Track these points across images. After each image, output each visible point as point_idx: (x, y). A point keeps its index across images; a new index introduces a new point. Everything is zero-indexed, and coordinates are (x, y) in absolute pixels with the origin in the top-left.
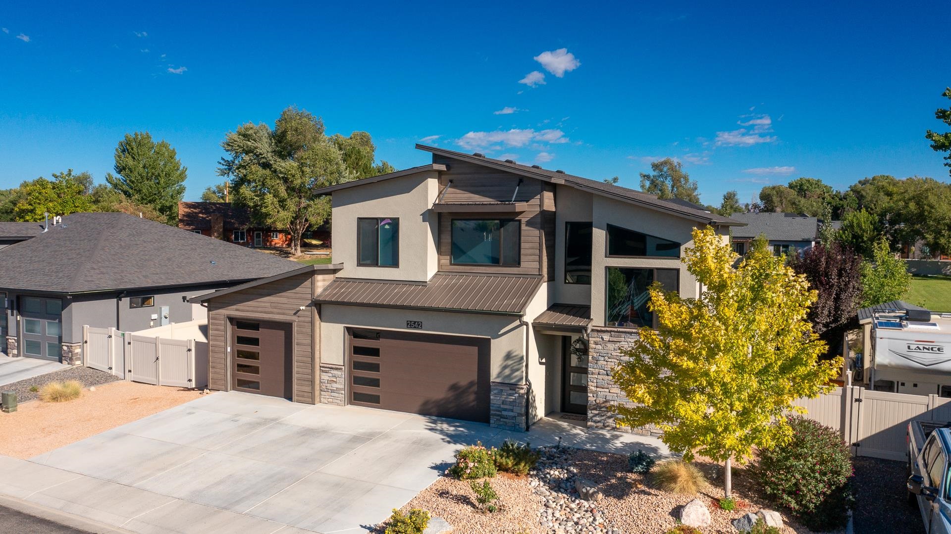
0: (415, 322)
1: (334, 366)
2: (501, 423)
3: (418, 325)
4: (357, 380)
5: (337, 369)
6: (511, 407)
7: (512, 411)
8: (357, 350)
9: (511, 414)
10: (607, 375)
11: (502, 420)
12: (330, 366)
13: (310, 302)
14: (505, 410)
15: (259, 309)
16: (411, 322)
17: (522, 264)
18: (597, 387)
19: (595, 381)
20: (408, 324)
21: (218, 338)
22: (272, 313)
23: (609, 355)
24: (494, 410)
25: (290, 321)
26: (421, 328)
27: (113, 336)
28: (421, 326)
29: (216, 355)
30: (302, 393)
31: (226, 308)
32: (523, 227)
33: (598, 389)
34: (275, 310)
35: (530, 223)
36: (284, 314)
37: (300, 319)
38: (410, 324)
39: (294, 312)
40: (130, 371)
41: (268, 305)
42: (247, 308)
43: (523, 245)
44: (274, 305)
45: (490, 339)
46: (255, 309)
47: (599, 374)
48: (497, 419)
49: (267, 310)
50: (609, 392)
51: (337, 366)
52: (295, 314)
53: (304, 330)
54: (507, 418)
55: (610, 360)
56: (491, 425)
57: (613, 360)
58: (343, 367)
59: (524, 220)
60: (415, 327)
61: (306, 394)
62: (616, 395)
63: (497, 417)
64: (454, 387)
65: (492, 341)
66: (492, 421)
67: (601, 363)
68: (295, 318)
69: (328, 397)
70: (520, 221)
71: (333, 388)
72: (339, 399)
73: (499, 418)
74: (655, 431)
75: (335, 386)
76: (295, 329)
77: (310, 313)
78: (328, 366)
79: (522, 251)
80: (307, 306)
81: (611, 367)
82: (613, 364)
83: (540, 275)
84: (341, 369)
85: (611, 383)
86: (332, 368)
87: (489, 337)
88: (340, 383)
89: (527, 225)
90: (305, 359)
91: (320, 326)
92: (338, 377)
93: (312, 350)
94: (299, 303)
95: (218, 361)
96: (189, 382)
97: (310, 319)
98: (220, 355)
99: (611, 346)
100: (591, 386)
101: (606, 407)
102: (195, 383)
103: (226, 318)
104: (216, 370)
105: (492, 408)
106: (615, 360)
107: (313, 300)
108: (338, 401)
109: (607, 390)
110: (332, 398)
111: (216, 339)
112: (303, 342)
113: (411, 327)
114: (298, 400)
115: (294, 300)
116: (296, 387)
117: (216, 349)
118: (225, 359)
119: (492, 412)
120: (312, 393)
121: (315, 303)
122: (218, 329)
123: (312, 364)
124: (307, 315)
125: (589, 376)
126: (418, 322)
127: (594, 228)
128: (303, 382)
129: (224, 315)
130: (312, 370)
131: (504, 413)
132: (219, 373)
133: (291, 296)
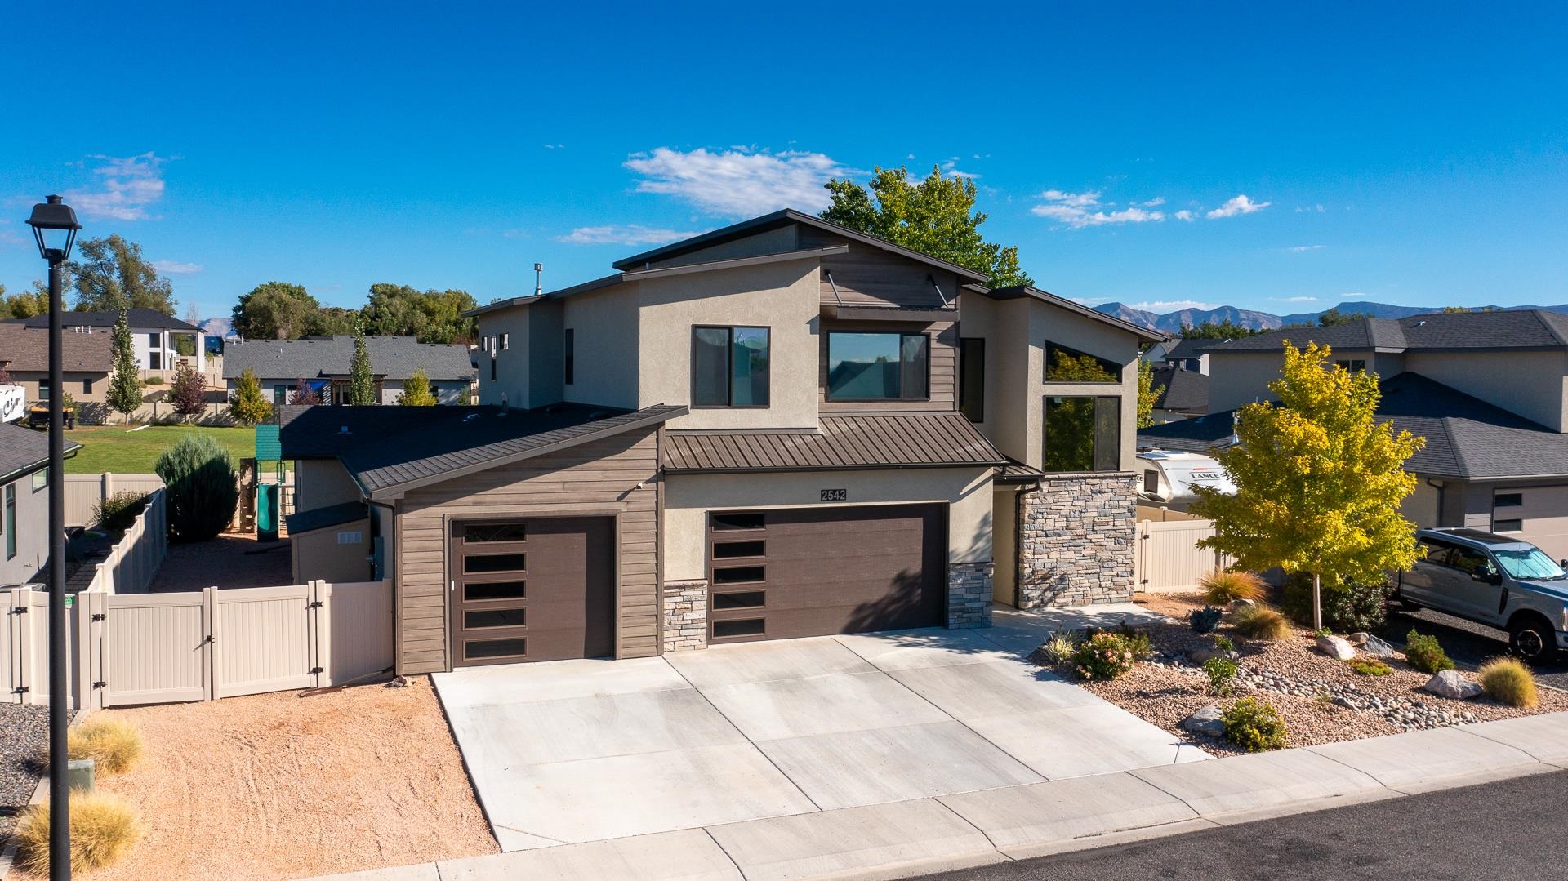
0: (835, 491)
1: (690, 583)
2: (964, 620)
3: (840, 495)
4: (720, 601)
5: (693, 587)
6: (977, 596)
7: (978, 600)
8: (720, 550)
9: (977, 604)
10: (1047, 536)
11: (965, 615)
12: (681, 583)
13: (654, 473)
14: (970, 601)
15: (536, 497)
16: (828, 491)
17: (932, 396)
18: (1034, 554)
19: (1032, 547)
20: (822, 496)
21: (423, 566)
22: (566, 502)
23: (1049, 510)
24: (955, 604)
25: (610, 514)
26: (845, 500)
28: (845, 496)
29: (417, 602)
30: (636, 641)
31: (446, 504)
32: (934, 344)
33: (1036, 557)
34: (574, 496)
35: (942, 339)
36: (594, 501)
37: (632, 506)
38: (825, 495)
39: (619, 494)
40: (99, 685)
41: (559, 486)
42: (505, 498)
43: (933, 370)
44: (572, 485)
45: (948, 504)
46: (522, 498)
47: (1037, 536)
48: (959, 617)
49: (553, 497)
50: (1048, 558)
51: (694, 582)
52: (620, 498)
53: (640, 526)
54: (971, 612)
55: (1050, 516)
56: (950, 626)
57: (1053, 516)
58: (706, 582)
59: (934, 335)
60: (835, 499)
61: (643, 640)
62: (1055, 560)
63: (957, 614)
64: (901, 578)
65: (951, 505)
66: (951, 621)
67: (1040, 521)
68: (621, 506)
69: (674, 639)
70: (928, 336)
71: (685, 622)
72: (697, 637)
73: (960, 614)
74: (1097, 597)
75: (689, 616)
76: (621, 527)
77: (654, 493)
78: (677, 584)
79: (932, 379)
80: (647, 482)
81: (1050, 526)
82: (1053, 521)
83: (955, 411)
84: (703, 585)
85: (1050, 546)
86: (684, 587)
87: (947, 501)
88: (701, 611)
89: (938, 341)
90: (642, 577)
91: (671, 515)
92: (696, 600)
93: (657, 560)
94: (630, 477)
95: (425, 613)
96: (312, 675)
97: (654, 504)
98: (431, 601)
99: (1050, 498)
100: (1027, 554)
101: (1044, 578)
102: (332, 677)
103: (449, 521)
104: (418, 633)
105: (951, 602)
106: (1055, 516)
107: (659, 470)
108: (693, 643)
109: (1046, 556)
110: (682, 638)
111: (422, 570)
112: (639, 547)
113: (828, 500)
114: (624, 655)
115: (620, 474)
116: (622, 632)
117: (421, 589)
118: (444, 607)
119: (950, 608)
120: (657, 636)
121: (664, 474)
122: (425, 548)
123: (657, 585)
124: (646, 498)
125: (1025, 541)
126: (840, 490)
127: (1030, 346)
128: (638, 620)
129: (443, 518)
130: (657, 595)
131: (968, 605)
132: (426, 639)
133: (612, 467)
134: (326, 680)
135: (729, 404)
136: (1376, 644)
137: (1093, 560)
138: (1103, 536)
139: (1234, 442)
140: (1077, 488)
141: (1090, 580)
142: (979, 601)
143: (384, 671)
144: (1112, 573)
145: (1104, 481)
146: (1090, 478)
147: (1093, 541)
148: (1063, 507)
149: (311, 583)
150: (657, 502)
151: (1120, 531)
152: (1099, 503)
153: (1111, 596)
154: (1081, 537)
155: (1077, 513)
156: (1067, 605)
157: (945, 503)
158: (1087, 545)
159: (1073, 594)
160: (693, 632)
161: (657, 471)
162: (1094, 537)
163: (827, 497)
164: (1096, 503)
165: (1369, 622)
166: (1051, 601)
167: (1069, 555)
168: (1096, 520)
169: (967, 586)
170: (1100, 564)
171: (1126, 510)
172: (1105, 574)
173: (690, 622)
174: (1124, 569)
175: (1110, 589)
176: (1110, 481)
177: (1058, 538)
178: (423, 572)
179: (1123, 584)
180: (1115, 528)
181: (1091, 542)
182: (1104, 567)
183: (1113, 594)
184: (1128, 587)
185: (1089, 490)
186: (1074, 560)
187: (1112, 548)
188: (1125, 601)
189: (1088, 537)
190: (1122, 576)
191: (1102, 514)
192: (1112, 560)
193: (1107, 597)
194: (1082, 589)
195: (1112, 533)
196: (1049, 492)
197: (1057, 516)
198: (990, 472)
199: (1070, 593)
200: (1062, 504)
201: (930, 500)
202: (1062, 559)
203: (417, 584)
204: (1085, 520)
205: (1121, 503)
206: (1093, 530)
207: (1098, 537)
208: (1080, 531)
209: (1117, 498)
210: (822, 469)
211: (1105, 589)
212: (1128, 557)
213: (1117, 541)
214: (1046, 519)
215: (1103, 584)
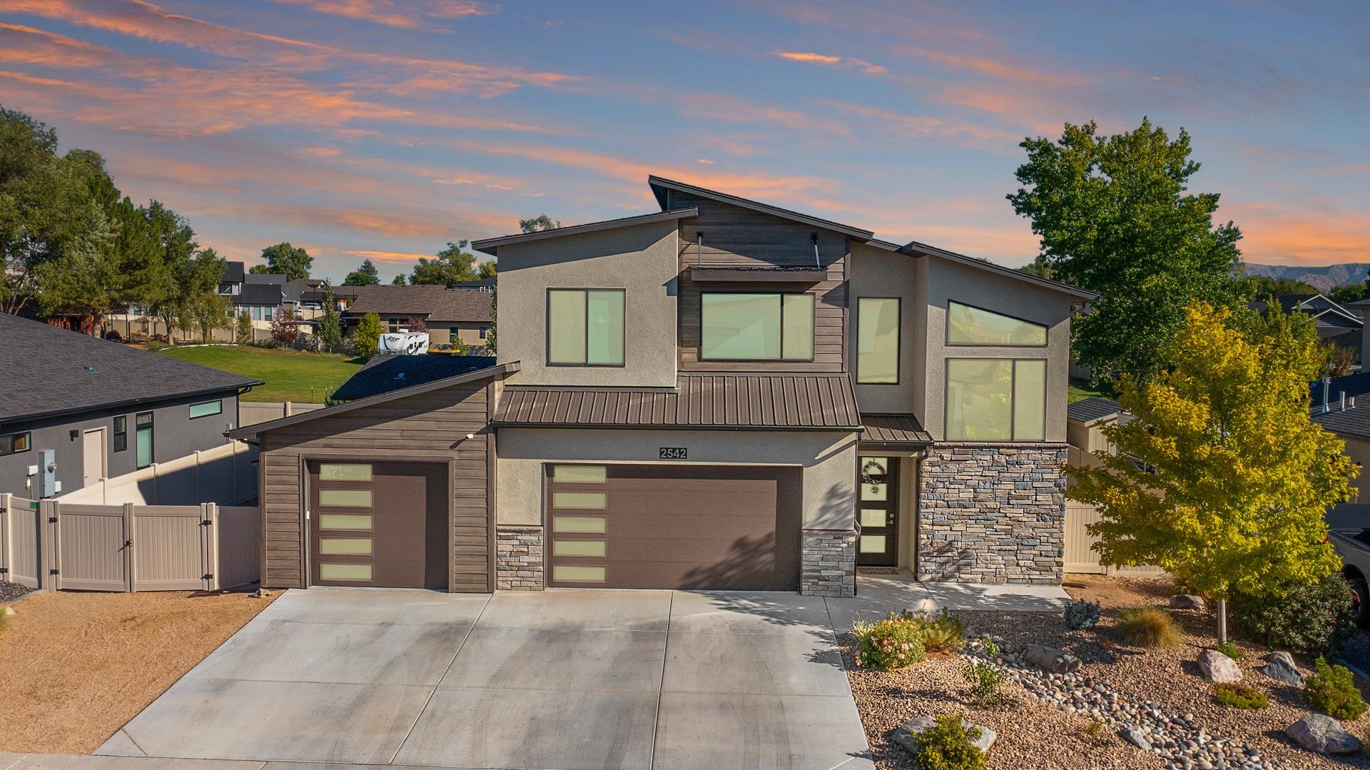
0: (674, 450)
1: (525, 528)
2: (819, 588)
3: (682, 453)
5: (529, 532)
6: (835, 564)
7: (837, 568)
9: (835, 573)
10: (949, 507)
11: (820, 583)
12: (517, 528)
13: (484, 426)
14: (827, 569)
15: (377, 443)
16: (667, 449)
17: (816, 357)
18: (933, 525)
19: (931, 517)
20: (661, 453)
21: (283, 497)
22: (405, 448)
23: (951, 480)
24: (808, 571)
25: (444, 460)
26: (686, 458)
27: (9, 510)
28: (686, 455)
29: (277, 527)
30: (468, 577)
31: (299, 445)
32: (819, 304)
33: (935, 528)
34: (412, 443)
35: (827, 299)
36: (429, 448)
37: (463, 455)
38: (664, 453)
39: (451, 443)
40: (55, 572)
41: (398, 434)
42: (350, 442)
43: (817, 331)
44: (408, 434)
46: (366, 443)
47: (936, 506)
48: (813, 584)
49: (392, 443)
50: (951, 530)
51: (529, 528)
52: (452, 447)
53: (472, 472)
54: (829, 580)
55: (953, 486)
56: (803, 593)
57: (956, 486)
58: (542, 528)
59: (819, 295)
60: (674, 457)
61: (475, 578)
62: (960, 533)
63: (812, 580)
64: (740, 544)
65: (804, 469)
66: (804, 587)
67: (941, 490)
68: (454, 454)
69: (511, 579)
70: (812, 296)
71: (521, 564)
72: (533, 579)
73: (816, 580)
74: (1013, 576)
75: (525, 560)
76: (453, 472)
77: (484, 444)
78: (512, 528)
79: (818, 340)
80: (478, 433)
81: (953, 496)
82: (957, 491)
83: (843, 372)
84: (538, 531)
85: (954, 517)
86: (521, 532)
87: (801, 465)
88: (536, 555)
89: (823, 301)
90: (473, 520)
91: (503, 466)
92: (532, 545)
93: (487, 505)
94: (462, 428)
95: (284, 536)
96: (204, 580)
97: (484, 454)
98: (289, 527)
99: (953, 467)
100: (926, 525)
101: (941, 552)
102: (220, 583)
103: (303, 460)
104: (278, 553)
105: (804, 568)
106: (959, 486)
107: (489, 423)
108: (530, 584)
109: (949, 528)
110: (519, 579)
111: (281, 500)
112: (472, 492)
113: (668, 458)
114: (456, 589)
115: (453, 425)
116: (454, 569)
117: (280, 516)
118: (299, 533)
119: (804, 574)
120: (487, 574)
121: (495, 428)
122: (284, 481)
123: (487, 528)
124: (477, 448)
125: (922, 510)
126: (680, 449)
127: (928, 306)
128: (470, 559)
129: (299, 457)
130: (487, 537)
131: (824, 573)
132: (285, 559)
133: (445, 418)
134: (214, 585)
135: (586, 362)
136: (1281, 668)
137: (1009, 536)
138: (1021, 511)
139: (1324, 411)
140: (988, 458)
141: (1005, 558)
142: (838, 570)
143: (253, 583)
144: (1033, 552)
145: (1023, 452)
146: (1003, 447)
147: (1008, 515)
148: (970, 478)
149: (204, 504)
150: (487, 452)
151: (1044, 507)
152: (1017, 475)
153: (1031, 577)
154: (992, 510)
155: (988, 484)
156: (975, 582)
157: (799, 467)
158: (1000, 520)
159: (982, 570)
160: (529, 574)
161: (487, 423)
162: (1010, 512)
163: (666, 455)
164: (1013, 475)
166: (952, 576)
167: (979, 529)
168: (1013, 493)
169: (824, 553)
170: (1017, 540)
171: (1052, 485)
172: (1024, 552)
173: (526, 564)
174: (1050, 548)
175: (1030, 568)
176: (1031, 452)
177: (963, 510)
178: (282, 501)
179: (1047, 564)
180: (1037, 503)
181: (1006, 516)
182: (1022, 544)
183: (1035, 575)
184: (1055, 569)
185: (1004, 461)
186: (984, 535)
187: (1033, 524)
188: (1051, 584)
189: (1001, 511)
190: (1047, 556)
191: (1020, 487)
192: (1033, 538)
193: (1027, 577)
194: (994, 566)
195: (1034, 509)
196: (951, 460)
197: (963, 487)
198: (853, 436)
199: (980, 570)
200: (969, 473)
201: (781, 463)
202: (965, 532)
203: (278, 512)
204: (999, 493)
205: (1045, 476)
206: (1009, 504)
207: (1018, 513)
208: (991, 504)
209: (1040, 471)
210: (664, 427)
211: (1024, 569)
212: (1054, 535)
213: (1040, 517)
214: (948, 488)
215: (1021, 563)
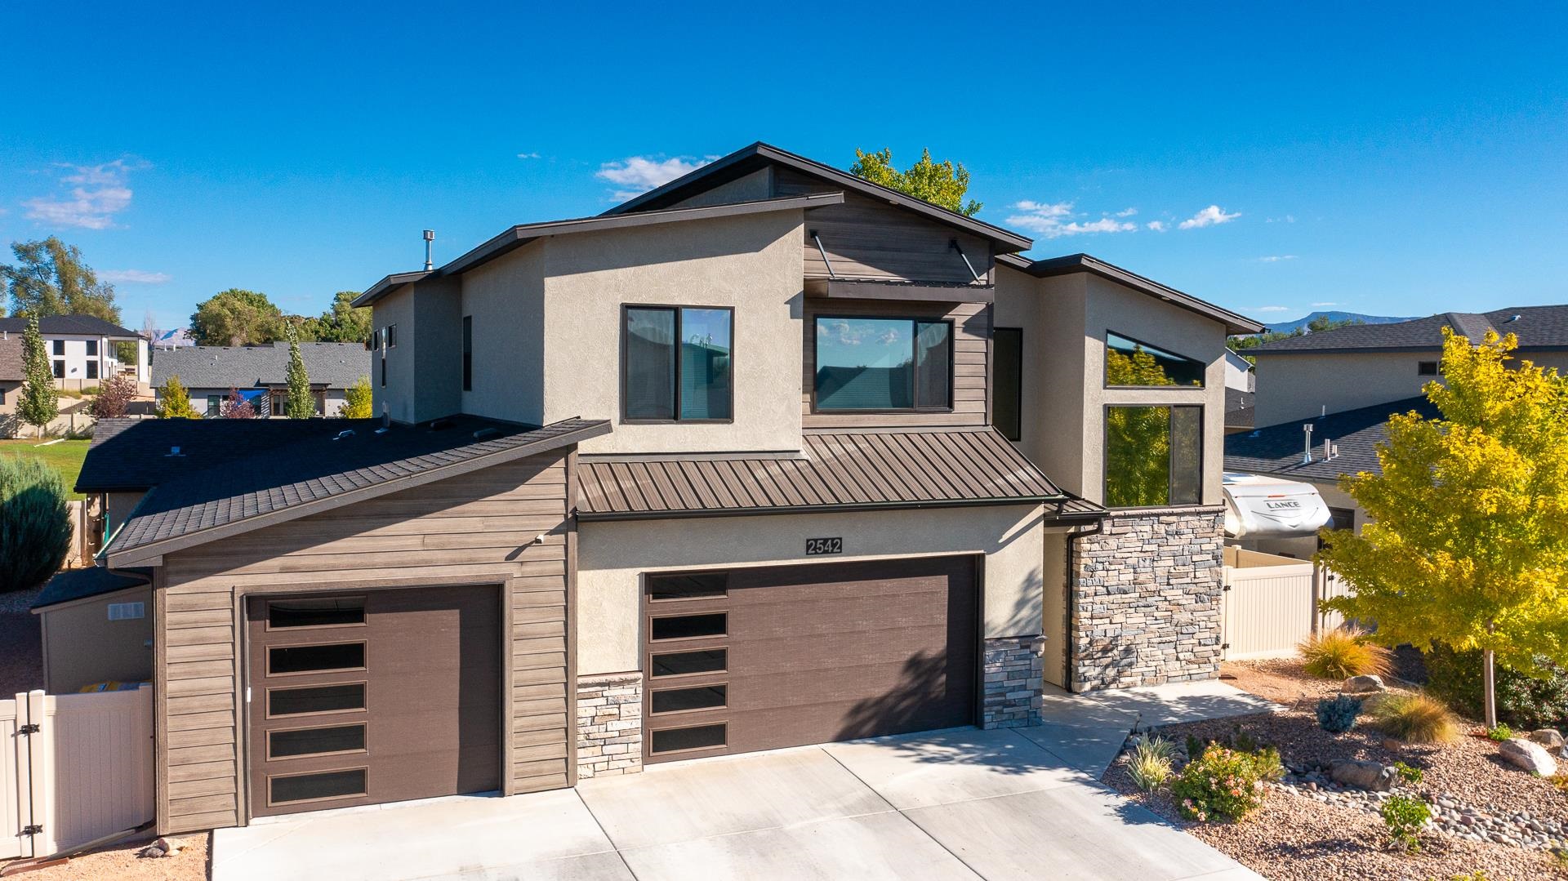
0: (826, 540)
1: (616, 678)
2: (1005, 717)
3: (835, 545)
4: (660, 701)
5: (622, 683)
6: (1023, 682)
7: (1024, 688)
8: (662, 628)
9: (1023, 694)
10: (1109, 593)
11: (1005, 710)
12: (603, 679)
13: (561, 520)
14: (1013, 689)
15: (379, 559)
16: (816, 540)
17: (956, 405)
18: (1092, 618)
19: (1090, 608)
20: (808, 547)
21: (200, 667)
22: (428, 564)
23: (1111, 559)
24: (992, 696)
25: (495, 580)
26: (840, 552)
28: (840, 547)
29: (190, 723)
30: (536, 767)
31: (238, 571)
32: (959, 334)
33: (1095, 622)
34: (440, 555)
35: (969, 327)
36: (471, 562)
37: (528, 569)
38: (812, 547)
39: (508, 552)
41: (417, 541)
42: (331, 560)
43: (958, 370)
44: (436, 540)
45: (983, 555)
46: (358, 560)
47: (1096, 594)
48: (997, 712)
49: (407, 557)
50: (1111, 623)
51: (623, 677)
52: (510, 558)
53: (541, 597)
54: (1015, 705)
55: (1113, 567)
56: (986, 727)
57: (1117, 567)
58: (640, 675)
59: (959, 322)
60: (826, 552)
61: (546, 766)
62: (1119, 626)
63: (995, 708)
64: (914, 664)
65: (987, 556)
66: (987, 719)
67: (1100, 574)
68: (511, 569)
69: (594, 760)
70: (951, 323)
71: (609, 734)
72: (628, 756)
73: (1000, 708)
74: (1173, 674)
75: (615, 726)
76: (511, 599)
77: (561, 550)
78: (597, 679)
79: (957, 382)
80: (551, 533)
81: (1112, 582)
82: (1116, 573)
83: (986, 425)
84: (635, 680)
85: (1113, 606)
86: (608, 684)
87: (982, 552)
88: (633, 717)
89: (965, 330)
90: (544, 673)
91: (586, 580)
92: (626, 702)
93: (566, 647)
94: (527, 525)
95: (204, 738)
96: (25, 837)
97: (561, 566)
98: (212, 720)
99: (1113, 543)
100: (1083, 617)
101: (1105, 650)
102: (59, 839)
103: (242, 597)
104: (193, 769)
105: (987, 692)
106: (1120, 567)
107: (570, 516)
108: (622, 764)
109: (1107, 621)
110: (606, 758)
111: (198, 673)
112: (540, 628)
113: (816, 553)
114: (517, 789)
115: (511, 521)
116: (514, 755)
117: (195, 703)
118: (234, 728)
119: (987, 700)
120: (566, 759)
121: (576, 521)
122: (202, 639)
123: (566, 684)
124: (549, 556)
125: (1081, 601)
126: (833, 539)
127: (1086, 337)
128: (538, 736)
129: (233, 593)
130: (566, 699)
131: (1010, 696)
132: (207, 778)
133: (497, 511)
134: (47, 845)
135: (675, 417)
137: (1168, 625)
138: (1180, 592)
140: (1148, 528)
141: (1165, 652)
142: (1026, 690)
143: (139, 829)
144: (1193, 641)
145: (1182, 519)
146: (1164, 514)
147: (1169, 598)
148: (1129, 555)
149: (21, 696)
150: (566, 562)
151: (1203, 585)
152: (1176, 548)
153: (1191, 672)
154: (1153, 593)
155: (1148, 562)
156: (1135, 686)
157: (979, 555)
158: (1160, 604)
159: (1142, 670)
160: (622, 748)
161: (566, 516)
162: (1169, 593)
163: (815, 549)
164: (1173, 548)
165: (1554, 713)
166: (1114, 680)
167: (1137, 619)
168: (1172, 570)
169: (1009, 669)
170: (1178, 629)
171: (1210, 557)
172: (1184, 642)
173: (617, 734)
174: (1207, 635)
175: (1189, 662)
176: (1190, 518)
177: (1124, 596)
178: (199, 675)
179: (1206, 655)
180: (1196, 581)
181: (1166, 600)
182: (1182, 633)
183: (1194, 669)
184: (1213, 659)
185: (1163, 531)
186: (1144, 625)
187: (1192, 607)
188: (1209, 678)
189: (1162, 594)
190: (1205, 645)
191: (1180, 563)
192: (1192, 624)
193: (1186, 673)
194: (1154, 664)
195: (1193, 588)
196: (1111, 534)
197: (1122, 567)
198: (1040, 510)
199: (1140, 670)
200: (1129, 550)
201: (959, 550)
202: (1130, 624)
203: (192, 694)
204: (1159, 572)
205: (1204, 547)
206: (1168, 584)
207: (1174, 594)
208: (1152, 587)
209: (1199, 541)
210: (807, 510)
211: (1184, 663)
212: (1212, 619)
213: (1199, 598)
214: (1108, 570)
215: (1181, 656)
